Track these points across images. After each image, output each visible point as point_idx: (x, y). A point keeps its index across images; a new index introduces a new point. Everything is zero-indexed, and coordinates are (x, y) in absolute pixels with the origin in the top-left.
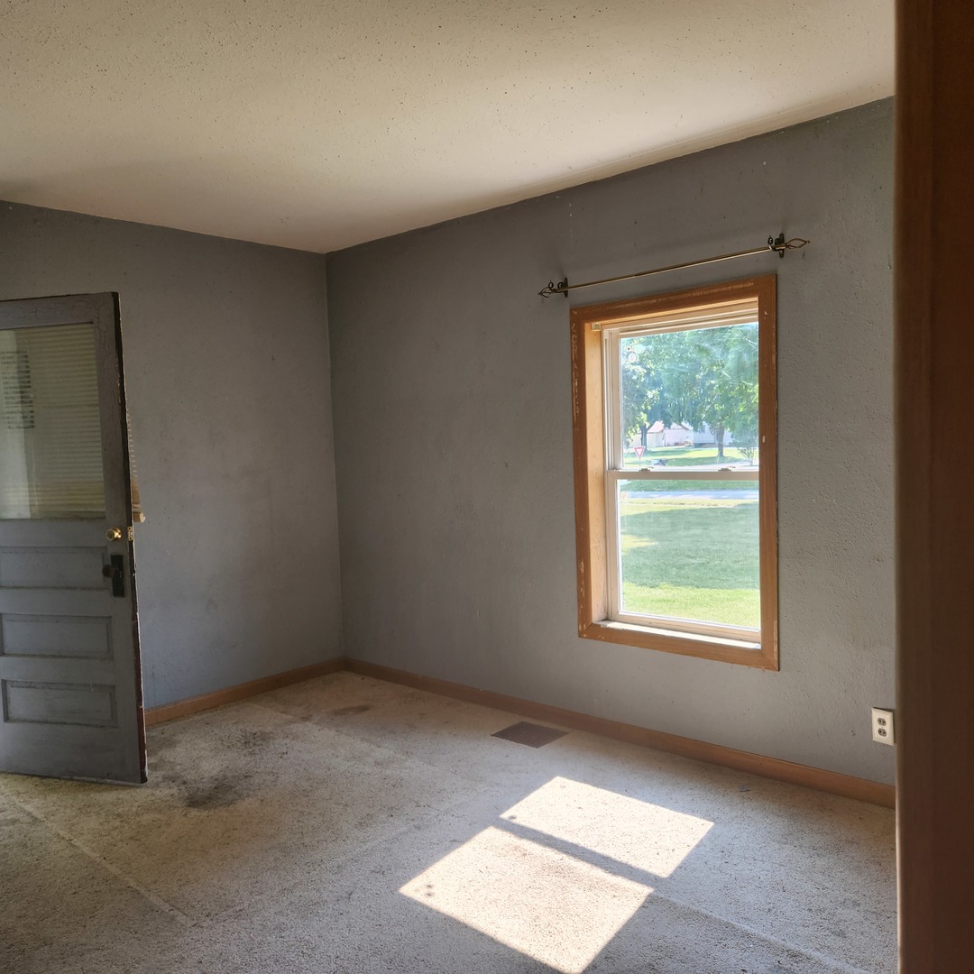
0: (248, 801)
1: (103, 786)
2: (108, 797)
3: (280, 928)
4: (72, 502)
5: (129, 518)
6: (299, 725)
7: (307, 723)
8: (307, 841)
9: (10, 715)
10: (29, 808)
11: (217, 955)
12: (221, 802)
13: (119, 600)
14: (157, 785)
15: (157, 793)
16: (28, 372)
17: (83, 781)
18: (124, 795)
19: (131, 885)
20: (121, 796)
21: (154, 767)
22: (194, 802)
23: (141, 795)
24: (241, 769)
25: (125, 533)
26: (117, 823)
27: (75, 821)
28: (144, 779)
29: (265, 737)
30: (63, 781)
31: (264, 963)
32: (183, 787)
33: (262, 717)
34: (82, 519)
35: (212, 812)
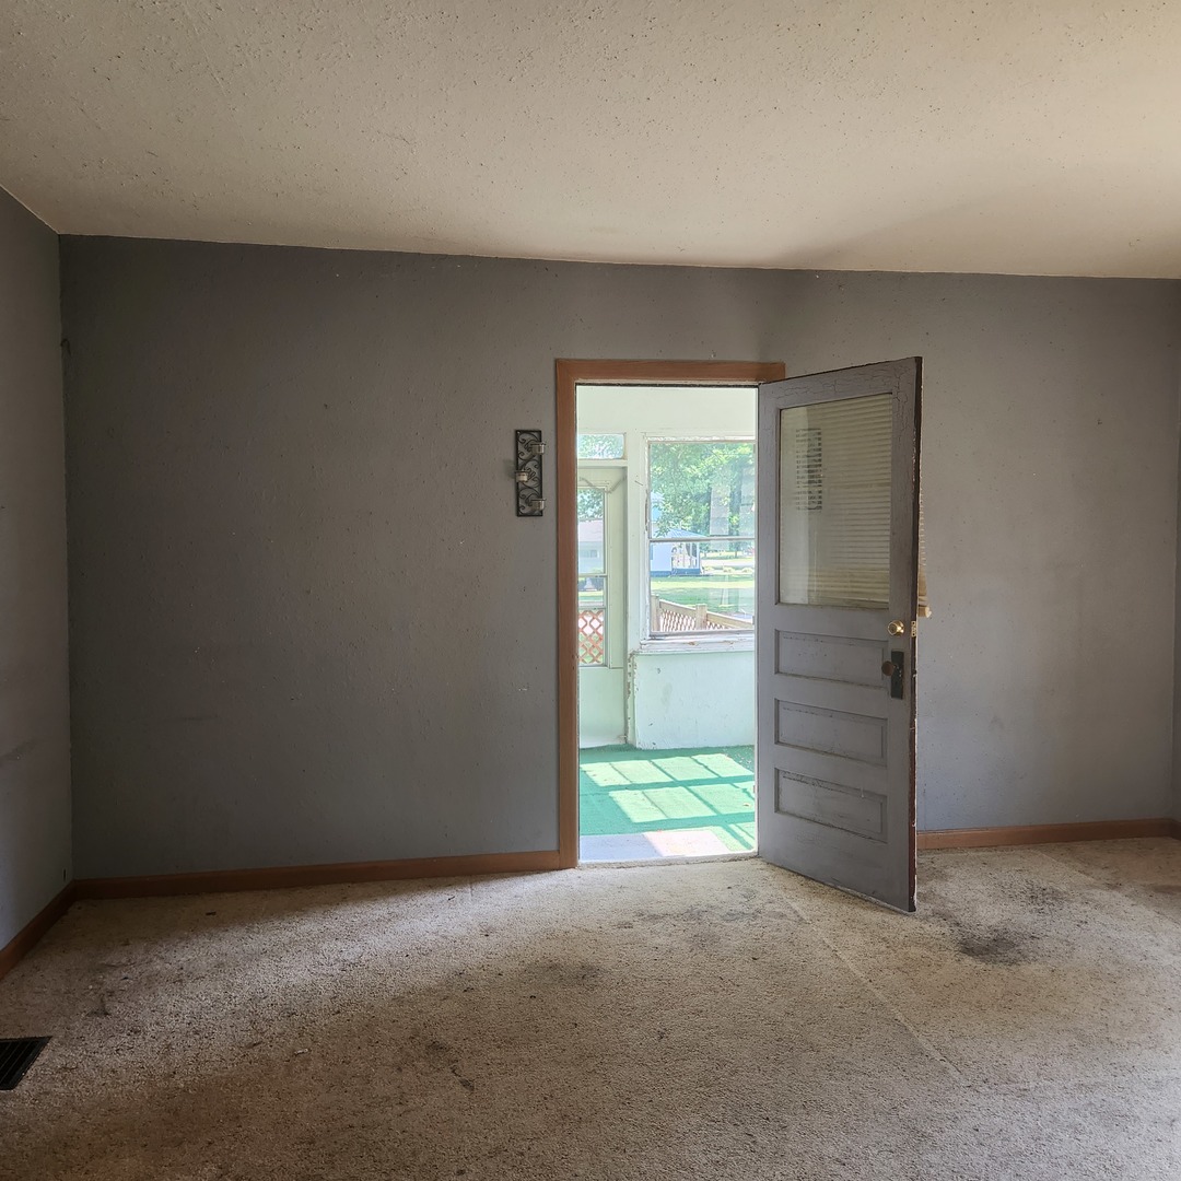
0: (1034, 967)
1: (868, 904)
2: (875, 917)
3: (1076, 1129)
4: (855, 590)
5: (913, 610)
6: (1104, 892)
7: (1114, 892)
8: (1114, 1036)
9: (781, 806)
10: (795, 905)
11: (997, 1130)
12: (1001, 958)
13: (897, 701)
14: (926, 919)
15: (926, 926)
16: (820, 450)
17: (847, 893)
18: (890, 919)
19: (899, 1018)
20: (886, 920)
21: (923, 898)
22: (968, 948)
23: (908, 925)
24: (1026, 927)
25: (908, 628)
26: (883, 948)
27: (841, 932)
28: (912, 909)
29: (1056, 896)
30: (826, 888)
31: (1054, 1161)
32: (956, 929)
33: (1052, 871)
34: (864, 609)
35: (989, 967)
